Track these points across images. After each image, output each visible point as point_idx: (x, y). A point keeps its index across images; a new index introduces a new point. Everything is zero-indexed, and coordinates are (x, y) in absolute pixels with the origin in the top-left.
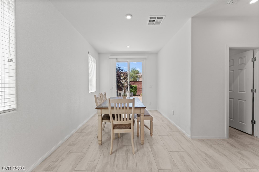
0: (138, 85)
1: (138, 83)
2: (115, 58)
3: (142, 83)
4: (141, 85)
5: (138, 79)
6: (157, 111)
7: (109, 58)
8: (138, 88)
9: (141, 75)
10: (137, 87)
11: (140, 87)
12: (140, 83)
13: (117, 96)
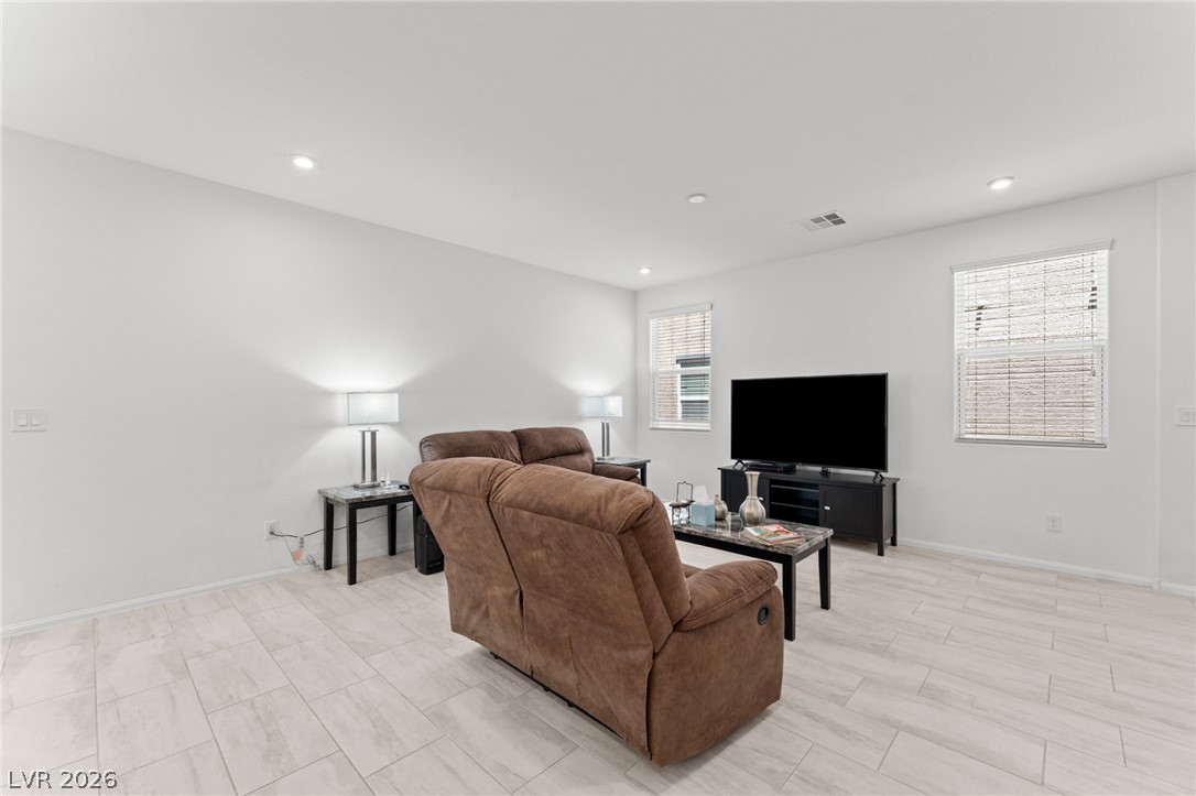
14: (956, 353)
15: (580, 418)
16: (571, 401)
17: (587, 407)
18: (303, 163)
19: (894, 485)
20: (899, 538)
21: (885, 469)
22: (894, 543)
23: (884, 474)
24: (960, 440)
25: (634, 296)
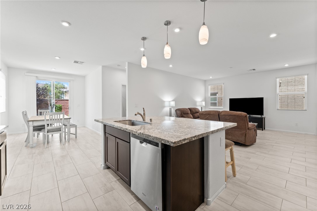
0: (63, 105)
1: (63, 102)
2: (35, 76)
3: (69, 102)
4: (68, 105)
5: (62, 96)
6: (84, 127)
7: (26, 75)
8: (63, 108)
9: (68, 91)
10: (62, 106)
11: (66, 106)
12: (66, 102)
13: (37, 115)
14: (277, 94)
15: (197, 106)
16: (195, 103)
17: (198, 104)
18: (171, 66)
19: (265, 118)
20: (265, 128)
21: (263, 115)
22: (264, 129)
23: (262, 116)
24: (278, 110)
25: (205, 81)
